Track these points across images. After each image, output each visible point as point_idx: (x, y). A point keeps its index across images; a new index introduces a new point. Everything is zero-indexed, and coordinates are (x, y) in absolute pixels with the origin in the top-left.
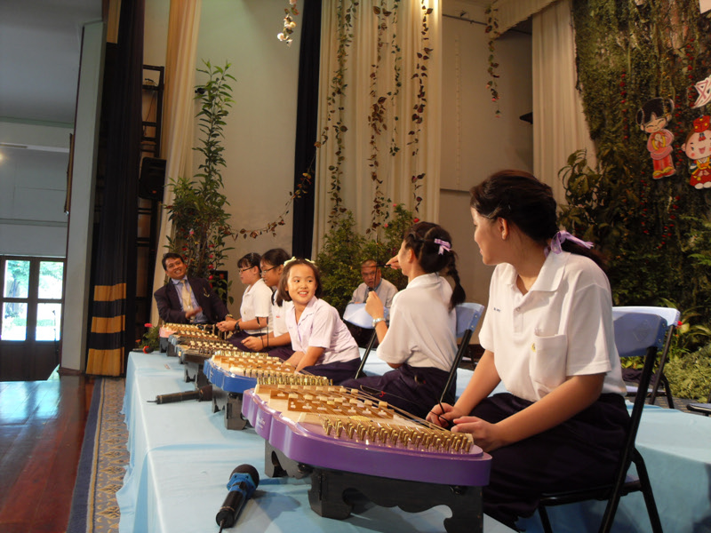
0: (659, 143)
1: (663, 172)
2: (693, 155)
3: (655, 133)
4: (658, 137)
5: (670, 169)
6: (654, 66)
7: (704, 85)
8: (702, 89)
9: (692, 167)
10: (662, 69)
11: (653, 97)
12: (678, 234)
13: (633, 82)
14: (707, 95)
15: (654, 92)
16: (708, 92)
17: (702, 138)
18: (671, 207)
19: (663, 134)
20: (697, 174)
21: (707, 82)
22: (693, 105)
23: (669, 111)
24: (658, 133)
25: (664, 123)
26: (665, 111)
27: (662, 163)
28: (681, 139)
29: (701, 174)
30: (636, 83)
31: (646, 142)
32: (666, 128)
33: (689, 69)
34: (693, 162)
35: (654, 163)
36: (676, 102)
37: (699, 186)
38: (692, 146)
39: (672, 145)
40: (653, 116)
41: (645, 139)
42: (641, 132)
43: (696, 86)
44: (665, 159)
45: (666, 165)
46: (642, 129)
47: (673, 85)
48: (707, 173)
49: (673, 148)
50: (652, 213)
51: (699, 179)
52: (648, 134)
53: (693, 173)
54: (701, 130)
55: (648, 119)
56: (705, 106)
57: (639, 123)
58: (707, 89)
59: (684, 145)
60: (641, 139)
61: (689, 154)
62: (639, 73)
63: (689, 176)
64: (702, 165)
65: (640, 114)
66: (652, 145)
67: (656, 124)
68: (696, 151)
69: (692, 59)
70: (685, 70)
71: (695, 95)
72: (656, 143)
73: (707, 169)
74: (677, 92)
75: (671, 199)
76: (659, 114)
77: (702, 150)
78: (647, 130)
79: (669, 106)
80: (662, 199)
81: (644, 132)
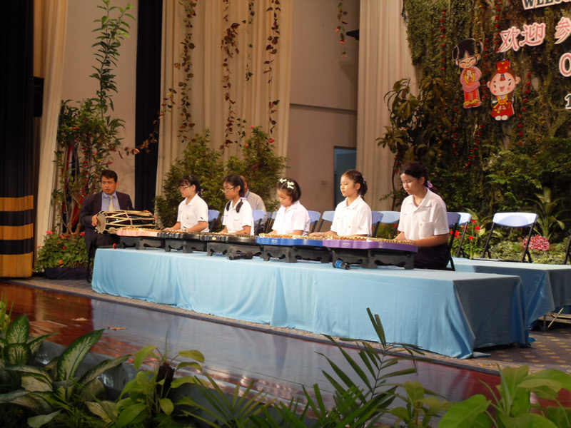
0: (470, 78)
1: (472, 103)
2: (495, 91)
3: (467, 69)
4: (469, 72)
5: (477, 101)
6: (470, 10)
7: (507, 34)
8: (505, 38)
9: (494, 102)
10: (476, 14)
11: (467, 37)
12: (480, 156)
13: (452, 21)
14: (509, 43)
15: (468, 33)
16: (510, 40)
17: (503, 79)
18: (476, 133)
19: (473, 71)
20: (497, 108)
21: (509, 32)
22: (498, 50)
23: (479, 52)
24: (469, 69)
25: (474, 61)
26: (476, 51)
27: (471, 95)
28: (487, 77)
29: (500, 108)
30: (454, 22)
31: (459, 76)
32: (476, 66)
33: (497, 19)
34: (495, 97)
35: (465, 94)
36: (485, 45)
37: (498, 118)
38: (495, 84)
39: (480, 81)
40: (466, 55)
41: (459, 73)
42: (455, 66)
43: (501, 34)
44: (474, 92)
45: (474, 98)
46: (457, 64)
47: (484, 30)
48: (504, 108)
49: (481, 83)
50: (462, 137)
51: (498, 112)
52: (462, 69)
53: (494, 107)
54: (502, 72)
55: (462, 56)
56: (507, 52)
57: (455, 58)
58: (509, 38)
59: (489, 83)
60: (456, 72)
61: (492, 90)
62: (457, 13)
63: (491, 109)
64: (502, 101)
65: (456, 50)
66: (464, 79)
67: (468, 62)
68: (498, 88)
69: (499, 10)
70: (493, 18)
71: (500, 42)
72: (468, 77)
73: (505, 105)
74: (486, 36)
75: (476, 126)
76: (471, 54)
77: (502, 88)
78: (461, 65)
79: (479, 47)
80: (470, 126)
81: (458, 66)
